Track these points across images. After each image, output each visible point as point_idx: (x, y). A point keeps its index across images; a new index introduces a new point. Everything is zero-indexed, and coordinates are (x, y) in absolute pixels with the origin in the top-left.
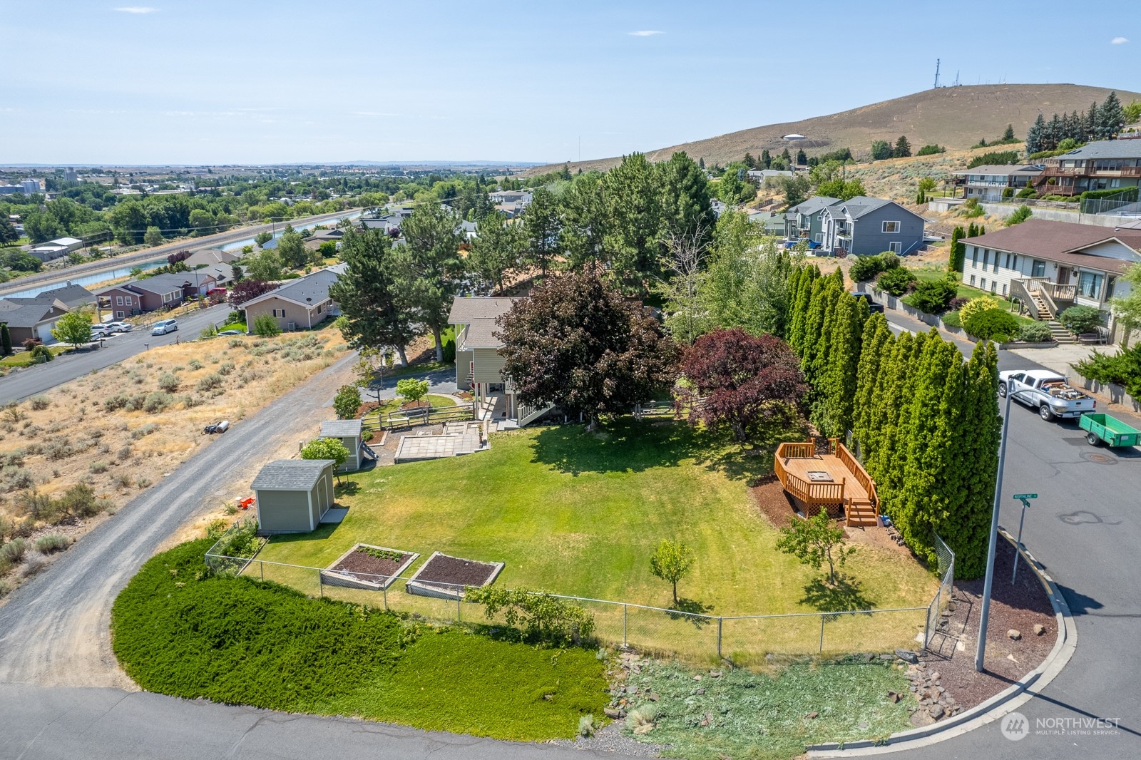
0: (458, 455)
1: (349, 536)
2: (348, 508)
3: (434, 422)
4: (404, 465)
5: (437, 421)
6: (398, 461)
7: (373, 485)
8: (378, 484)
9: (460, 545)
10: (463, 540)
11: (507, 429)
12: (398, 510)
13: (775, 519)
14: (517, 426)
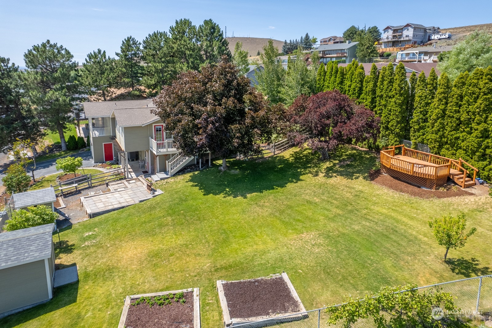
0: (141, 201)
1: (100, 292)
2: (74, 265)
3: (96, 184)
4: (100, 217)
5: (99, 183)
6: (93, 216)
7: (85, 239)
8: (89, 237)
9: (226, 268)
10: (221, 262)
11: (162, 179)
12: (130, 254)
13: (414, 194)
14: (169, 176)
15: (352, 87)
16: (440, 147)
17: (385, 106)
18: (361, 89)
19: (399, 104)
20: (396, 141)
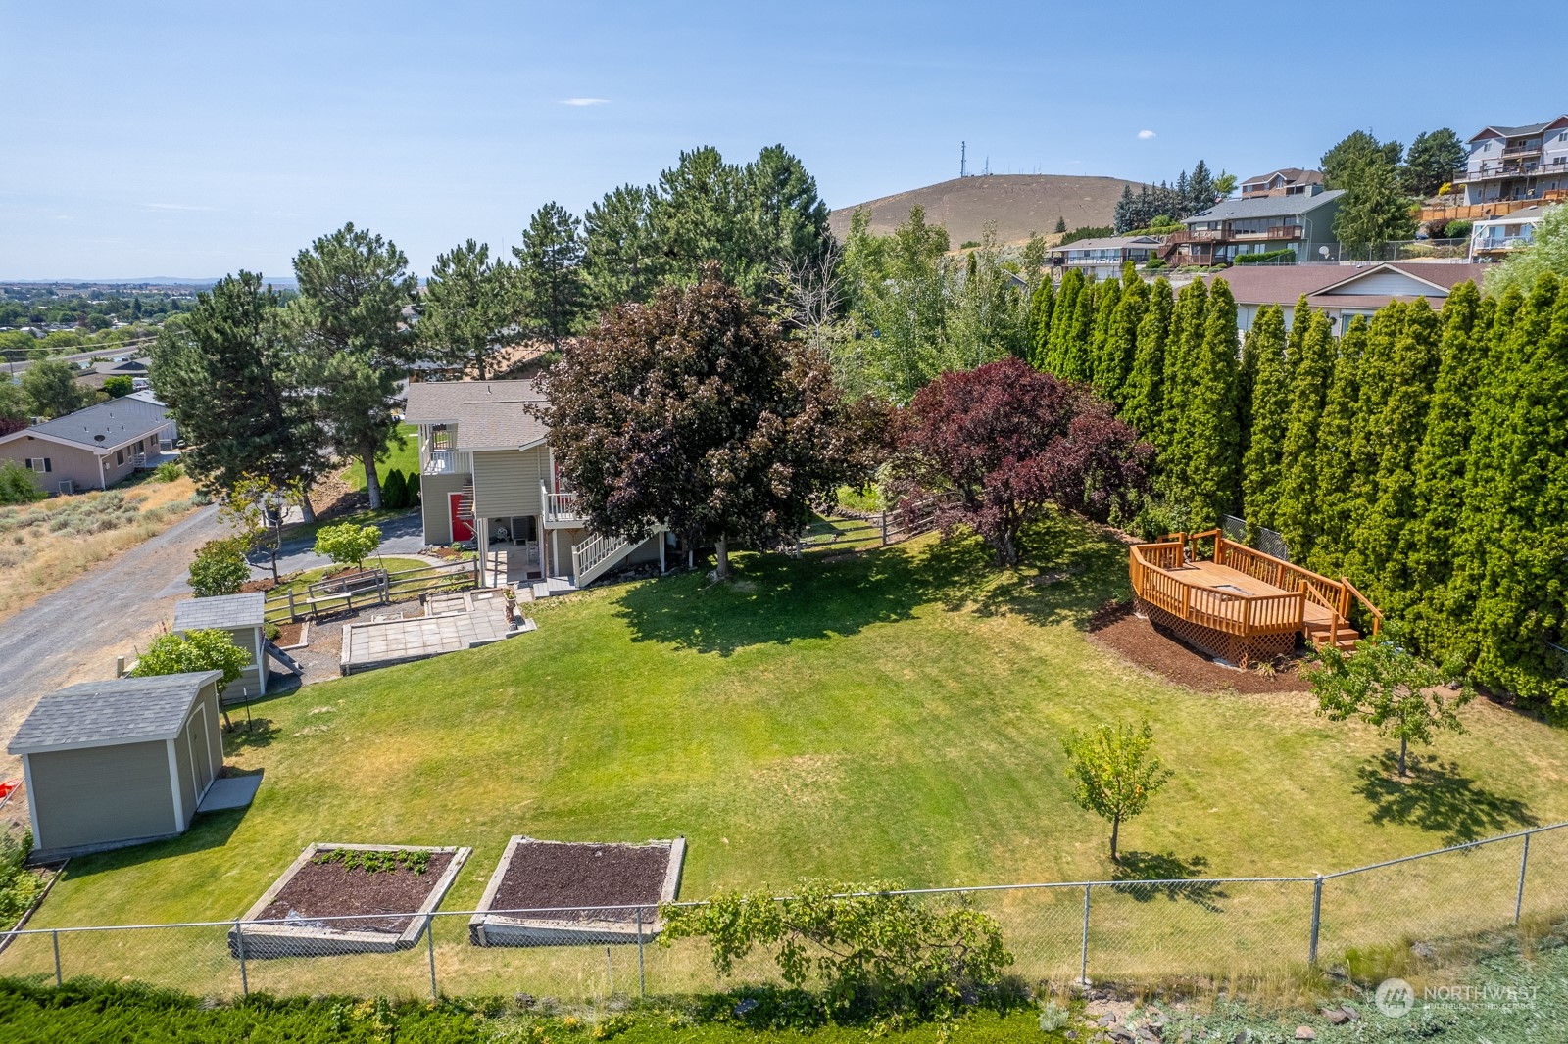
0: (473, 646)
1: (278, 833)
2: (260, 772)
3: (400, 597)
4: (363, 675)
5: (405, 596)
6: (350, 670)
7: (306, 721)
8: (318, 717)
9: (559, 815)
10: (561, 801)
11: (553, 594)
12: (380, 762)
13: (1180, 677)
14: (573, 588)
15: (1108, 348)
16: (1308, 542)
17: (1183, 407)
18: (1129, 354)
19: (1214, 404)
20: (1207, 518)
